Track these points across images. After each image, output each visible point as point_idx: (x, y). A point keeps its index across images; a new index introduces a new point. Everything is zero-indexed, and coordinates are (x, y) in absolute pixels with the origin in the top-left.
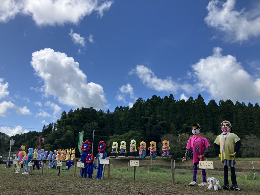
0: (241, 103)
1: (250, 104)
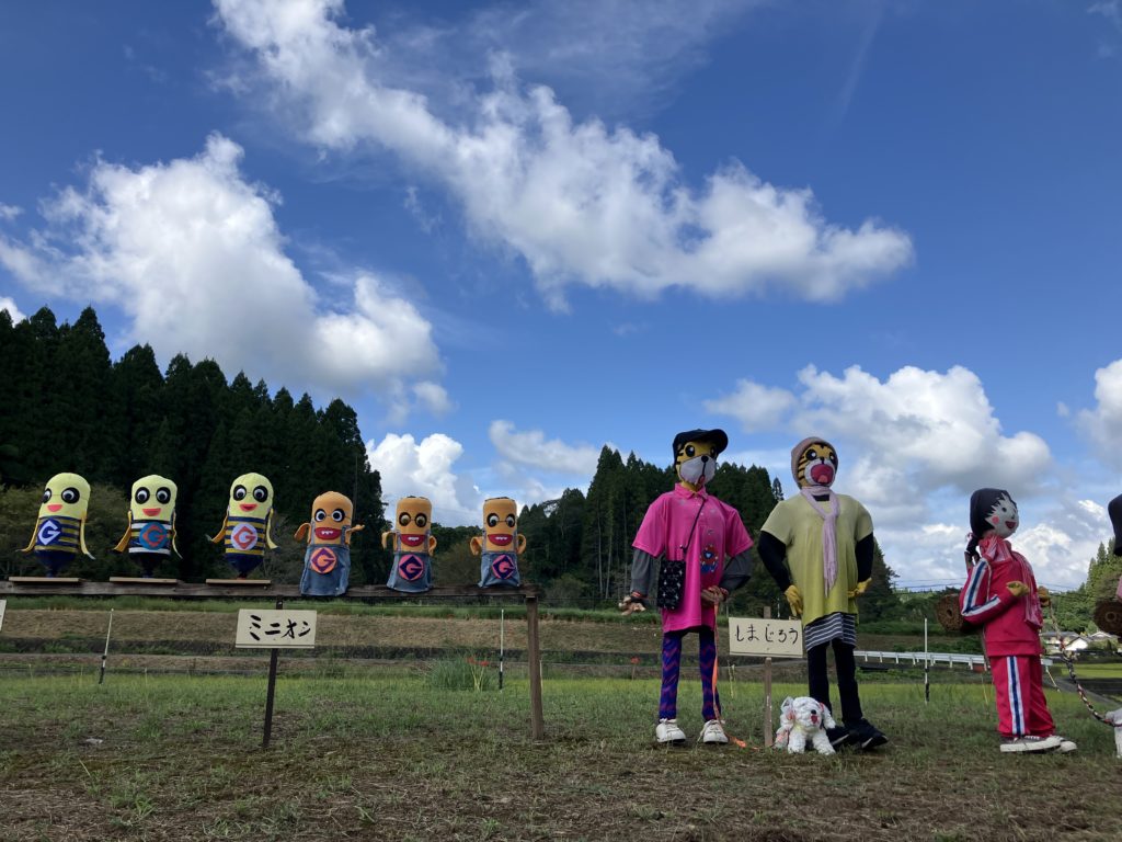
0: (254, 386)
1: (284, 395)
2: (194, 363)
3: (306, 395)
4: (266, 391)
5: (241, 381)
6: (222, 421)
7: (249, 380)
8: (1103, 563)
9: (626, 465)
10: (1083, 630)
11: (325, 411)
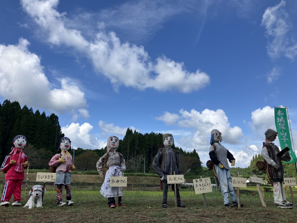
2: (11, 102)
3: (44, 112)
4: (32, 110)
5: (25, 107)
6: (18, 119)
7: (28, 107)
8: (254, 161)
9: (133, 133)
10: (249, 178)
11: (49, 117)
